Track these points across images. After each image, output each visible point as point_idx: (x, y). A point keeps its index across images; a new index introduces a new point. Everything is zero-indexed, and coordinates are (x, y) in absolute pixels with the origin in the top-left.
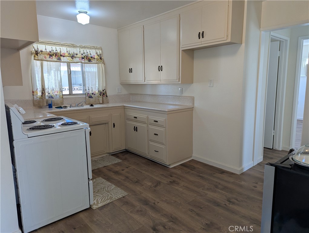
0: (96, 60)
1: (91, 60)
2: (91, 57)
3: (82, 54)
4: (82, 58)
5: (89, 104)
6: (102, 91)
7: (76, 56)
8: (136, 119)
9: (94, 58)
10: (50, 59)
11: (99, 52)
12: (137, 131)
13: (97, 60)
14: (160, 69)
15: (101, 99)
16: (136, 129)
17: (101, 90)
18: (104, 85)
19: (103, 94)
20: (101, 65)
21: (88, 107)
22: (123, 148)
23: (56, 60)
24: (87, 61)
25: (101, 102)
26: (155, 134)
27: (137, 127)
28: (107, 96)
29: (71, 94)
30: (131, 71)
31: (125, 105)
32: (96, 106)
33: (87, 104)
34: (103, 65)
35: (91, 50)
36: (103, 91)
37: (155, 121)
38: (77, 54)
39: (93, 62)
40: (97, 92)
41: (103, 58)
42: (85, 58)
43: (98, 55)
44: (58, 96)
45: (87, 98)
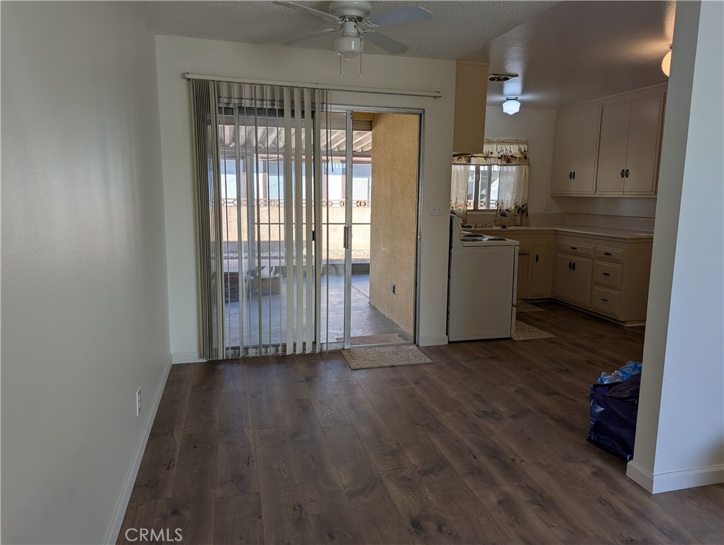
0: (517, 160)
1: (510, 160)
2: (512, 156)
3: (499, 153)
4: (499, 158)
5: (500, 225)
6: (521, 206)
7: (490, 155)
8: (574, 251)
9: (515, 157)
10: (459, 162)
11: (523, 147)
12: (574, 269)
13: (520, 160)
14: (625, 174)
15: (518, 218)
16: (572, 266)
17: (520, 204)
18: (526, 198)
19: (522, 210)
20: (525, 168)
21: (499, 228)
22: (548, 295)
23: (465, 162)
24: (504, 163)
25: (518, 223)
26: (604, 274)
27: (574, 264)
28: (528, 216)
29: (476, 209)
30: (572, 176)
31: (557, 229)
32: (509, 228)
33: (497, 226)
34: (527, 166)
35: (511, 146)
36: (523, 206)
37: (606, 254)
38: (492, 153)
39: (514, 162)
40: (513, 208)
41: (528, 156)
42: (503, 158)
43: (522, 153)
44: (461, 212)
45: (499, 216)
